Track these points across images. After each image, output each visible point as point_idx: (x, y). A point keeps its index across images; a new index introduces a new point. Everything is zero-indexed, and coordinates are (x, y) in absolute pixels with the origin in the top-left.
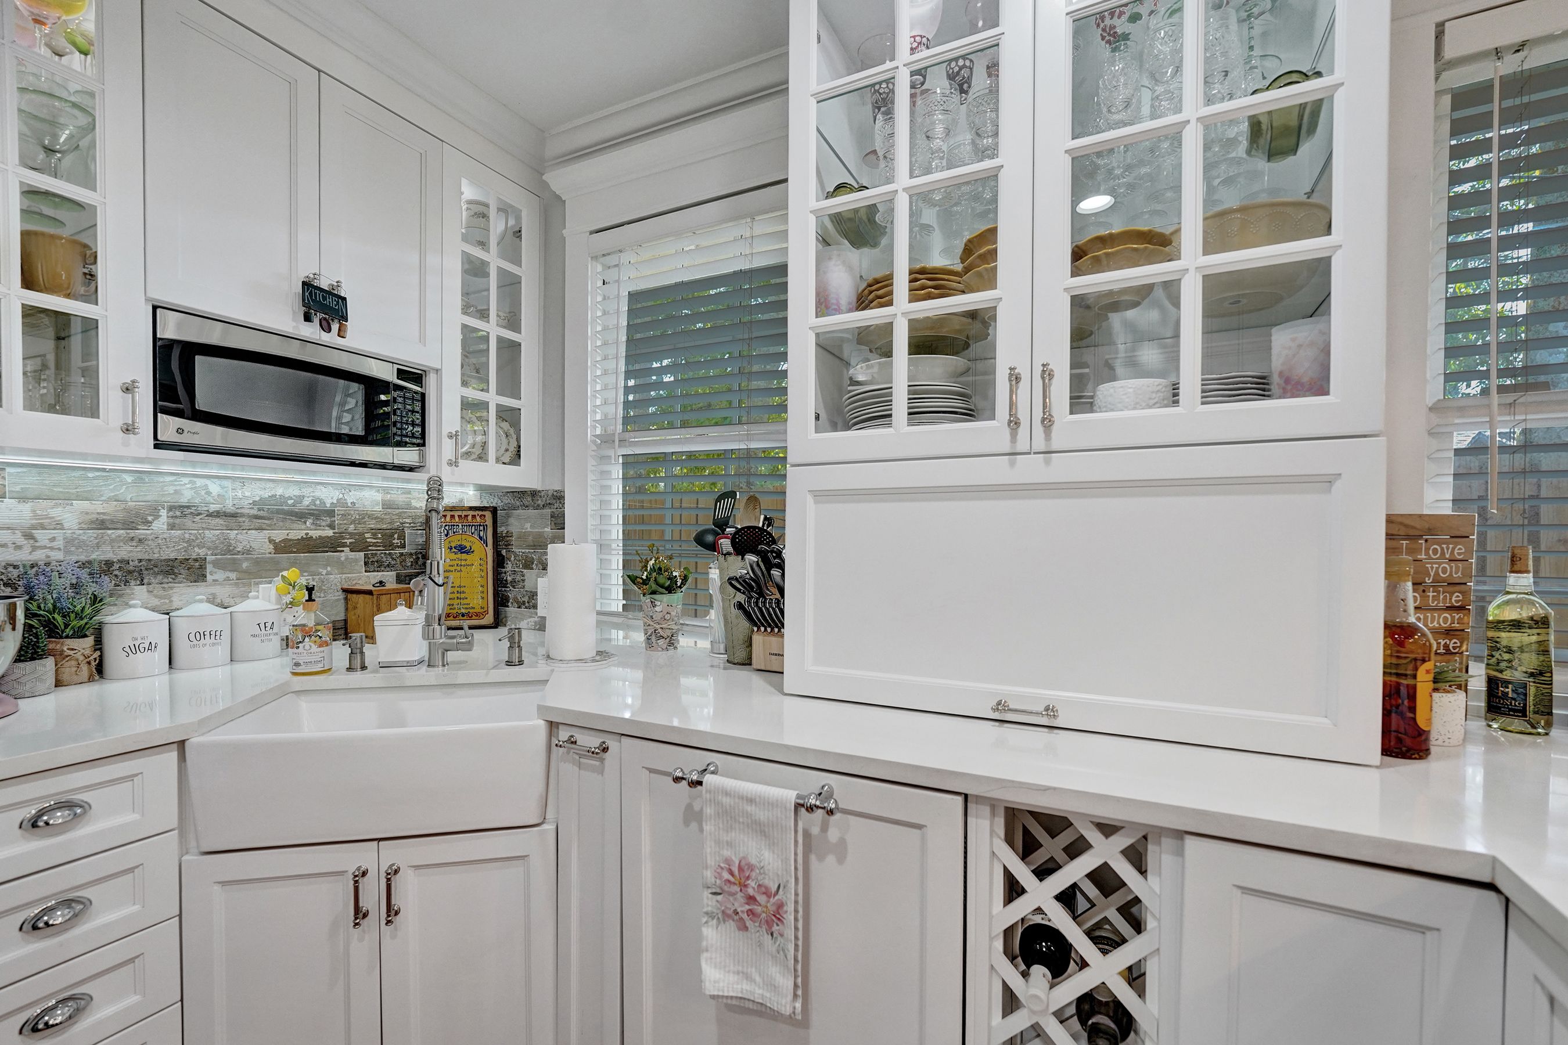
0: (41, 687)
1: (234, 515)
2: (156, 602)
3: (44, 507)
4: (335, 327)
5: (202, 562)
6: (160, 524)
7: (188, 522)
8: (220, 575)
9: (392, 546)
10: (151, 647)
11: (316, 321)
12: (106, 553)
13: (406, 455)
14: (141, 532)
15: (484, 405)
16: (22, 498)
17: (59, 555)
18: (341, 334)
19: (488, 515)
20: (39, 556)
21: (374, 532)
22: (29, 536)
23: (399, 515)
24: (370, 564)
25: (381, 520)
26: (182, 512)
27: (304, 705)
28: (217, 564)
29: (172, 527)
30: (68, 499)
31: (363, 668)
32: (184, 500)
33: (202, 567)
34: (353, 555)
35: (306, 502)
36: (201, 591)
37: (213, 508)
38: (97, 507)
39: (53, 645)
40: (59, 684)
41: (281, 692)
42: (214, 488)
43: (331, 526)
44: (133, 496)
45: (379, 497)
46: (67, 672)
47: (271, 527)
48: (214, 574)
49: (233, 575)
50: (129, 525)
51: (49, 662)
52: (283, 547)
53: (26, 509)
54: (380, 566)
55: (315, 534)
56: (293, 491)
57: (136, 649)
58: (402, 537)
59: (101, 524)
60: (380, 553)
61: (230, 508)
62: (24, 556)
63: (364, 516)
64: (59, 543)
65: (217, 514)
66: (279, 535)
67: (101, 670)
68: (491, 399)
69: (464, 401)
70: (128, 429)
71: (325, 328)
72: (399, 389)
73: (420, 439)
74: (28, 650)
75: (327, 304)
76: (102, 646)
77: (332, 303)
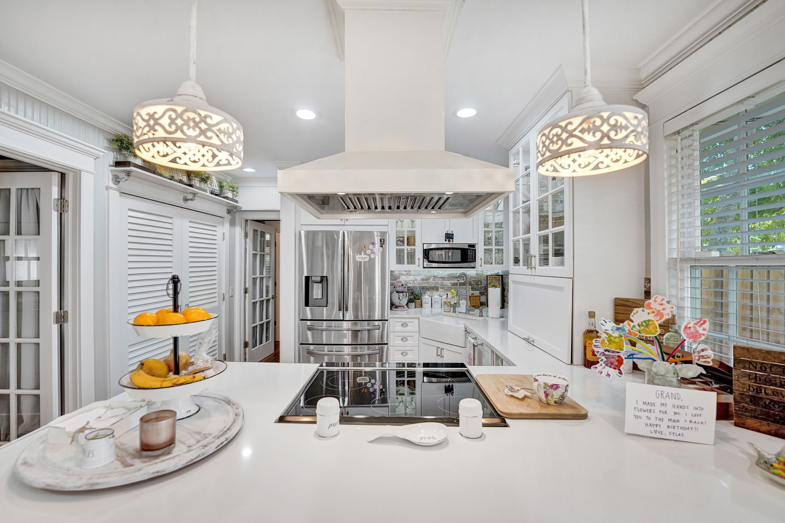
0: (412, 307)
1: (444, 278)
2: (430, 295)
3: (416, 277)
4: (451, 240)
5: (438, 287)
6: (431, 280)
7: (436, 279)
9: (479, 285)
10: (428, 303)
11: (447, 240)
12: (424, 285)
13: (472, 264)
14: (429, 281)
15: (491, 250)
16: (413, 276)
17: (417, 285)
18: (452, 241)
19: (500, 277)
20: (415, 285)
21: (474, 281)
22: (414, 282)
23: (480, 277)
24: (473, 289)
25: (475, 278)
26: (435, 277)
27: (445, 318)
28: (441, 288)
29: (433, 280)
30: (418, 275)
31: (455, 312)
32: (435, 275)
33: (438, 288)
34: (469, 287)
35: (458, 274)
36: (438, 293)
37: (440, 276)
38: (422, 277)
39: (415, 300)
40: (415, 307)
41: (440, 314)
42: (440, 272)
43: (463, 280)
44: (429, 275)
45: (475, 272)
46: (417, 306)
47: (451, 280)
48: (440, 290)
49: (443, 290)
50: (427, 280)
51: (414, 303)
52: (453, 284)
54: (475, 290)
55: (461, 281)
56: (455, 272)
57: (425, 303)
58: (481, 282)
59: (423, 280)
60: (475, 286)
61: (443, 276)
62: (413, 285)
63: (471, 277)
64: (417, 283)
65: (441, 278)
66: (452, 282)
67: (421, 306)
68: (494, 247)
69: (485, 250)
70: (419, 266)
71: (449, 241)
72: (469, 249)
73: (474, 260)
74: (410, 301)
75: (449, 237)
76: (421, 302)
77: (451, 236)
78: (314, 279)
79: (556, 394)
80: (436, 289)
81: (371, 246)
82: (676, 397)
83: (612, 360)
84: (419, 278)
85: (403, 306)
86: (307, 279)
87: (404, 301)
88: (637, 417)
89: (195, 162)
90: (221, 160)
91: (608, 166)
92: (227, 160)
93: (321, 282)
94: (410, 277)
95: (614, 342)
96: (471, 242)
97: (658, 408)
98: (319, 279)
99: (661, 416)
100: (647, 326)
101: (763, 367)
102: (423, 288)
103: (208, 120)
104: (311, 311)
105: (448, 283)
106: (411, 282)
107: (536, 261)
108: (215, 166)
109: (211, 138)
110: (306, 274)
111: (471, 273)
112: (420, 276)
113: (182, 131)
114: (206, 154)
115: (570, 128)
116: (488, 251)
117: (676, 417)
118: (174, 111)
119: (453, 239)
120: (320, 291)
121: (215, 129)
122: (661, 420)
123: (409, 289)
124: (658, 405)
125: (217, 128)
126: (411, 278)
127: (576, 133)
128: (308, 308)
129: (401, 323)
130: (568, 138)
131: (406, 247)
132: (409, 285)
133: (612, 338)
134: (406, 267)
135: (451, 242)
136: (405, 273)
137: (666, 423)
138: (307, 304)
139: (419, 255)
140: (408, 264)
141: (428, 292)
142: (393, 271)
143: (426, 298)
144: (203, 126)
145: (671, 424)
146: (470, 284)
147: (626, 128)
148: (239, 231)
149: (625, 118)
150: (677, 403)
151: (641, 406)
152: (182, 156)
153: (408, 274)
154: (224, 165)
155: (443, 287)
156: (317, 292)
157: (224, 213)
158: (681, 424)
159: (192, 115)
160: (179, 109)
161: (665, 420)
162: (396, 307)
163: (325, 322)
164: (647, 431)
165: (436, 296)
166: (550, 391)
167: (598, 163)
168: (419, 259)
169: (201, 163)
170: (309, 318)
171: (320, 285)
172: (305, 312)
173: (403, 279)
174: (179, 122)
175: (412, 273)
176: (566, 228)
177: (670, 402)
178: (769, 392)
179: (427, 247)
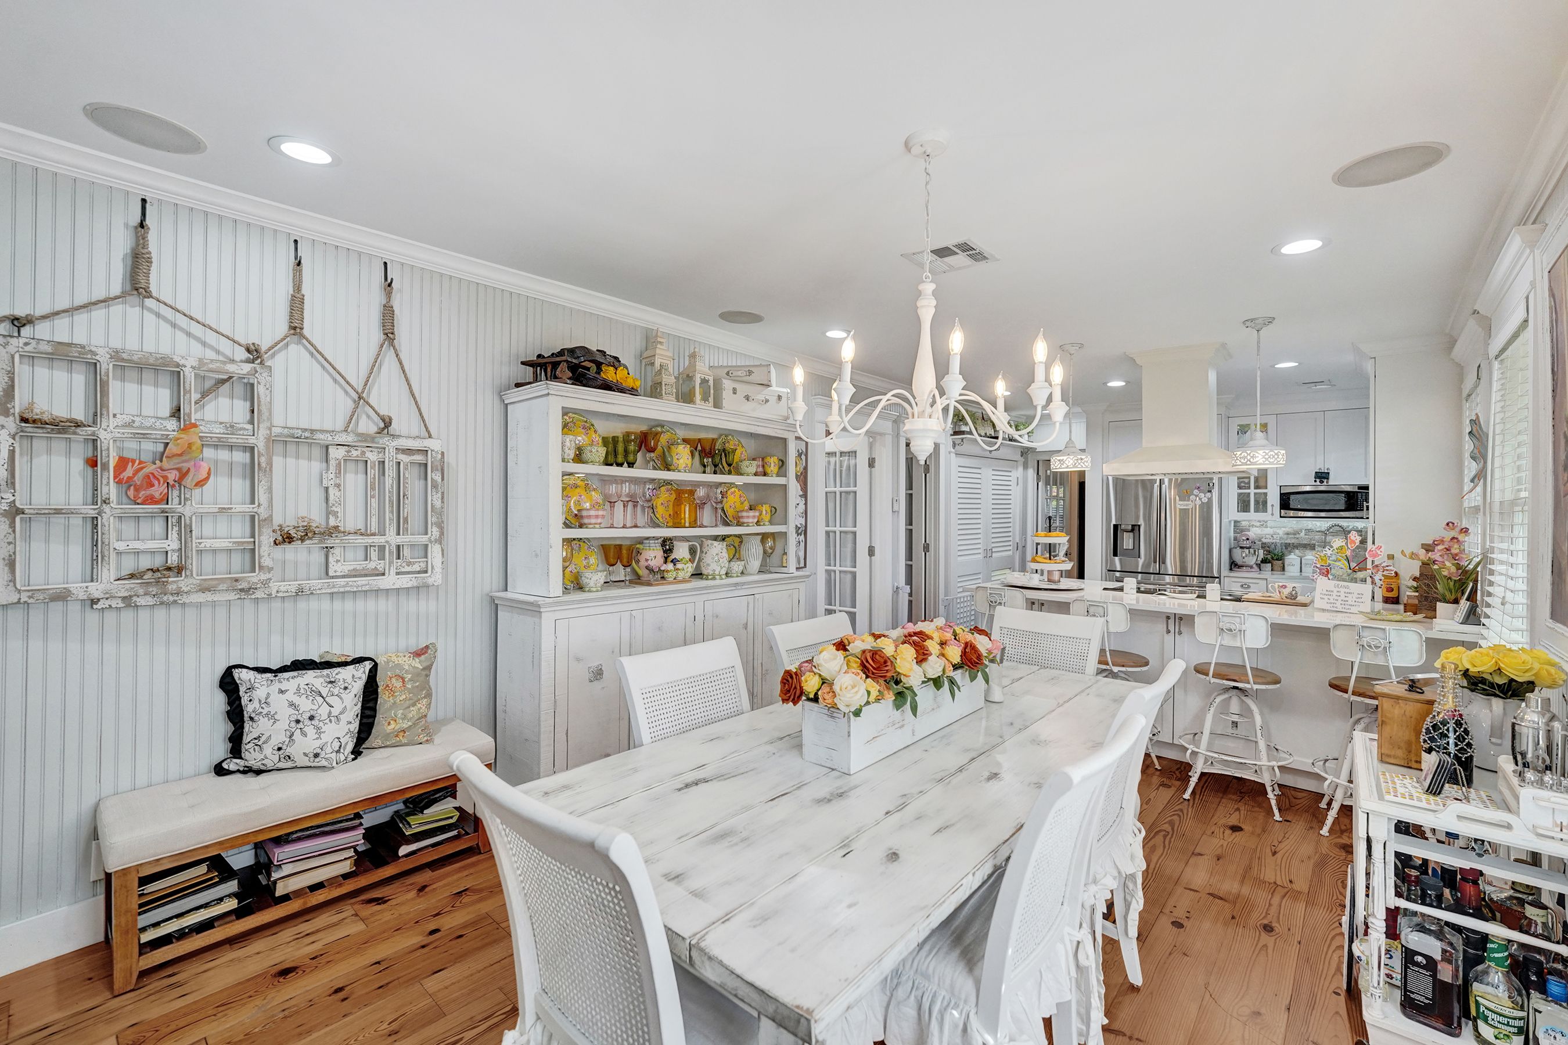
0: (1269, 570)
2: (1300, 554)
3: (1275, 529)
4: (1326, 481)
5: (1314, 544)
6: (1302, 534)
7: (1310, 534)
10: (1294, 566)
11: (1318, 480)
12: (1288, 541)
13: (1364, 514)
14: (1297, 536)
16: (1271, 528)
17: (1278, 541)
20: (1274, 541)
22: (1272, 537)
26: (1308, 531)
28: (1320, 546)
29: (1305, 535)
30: (1279, 528)
36: (1314, 552)
37: (1316, 530)
38: (1287, 530)
39: (1273, 561)
40: (1272, 570)
44: (1290, 528)
46: (1275, 568)
50: (1294, 535)
51: (1270, 565)
57: (1290, 565)
59: (1288, 534)
61: (1322, 529)
62: (1271, 541)
64: (1279, 538)
65: (1319, 531)
67: (1283, 569)
70: (1272, 514)
71: (1322, 482)
72: (1357, 492)
73: (1366, 508)
74: (1264, 561)
75: (1322, 476)
76: (1283, 563)
77: (1324, 475)
78: (1123, 526)
79: (1285, 592)
80: (1310, 547)
81: (1196, 491)
82: (1347, 587)
83: (1324, 570)
84: (1281, 532)
85: (1251, 567)
86: (1116, 527)
87: (1252, 560)
88: (1322, 598)
93: (1132, 530)
94: (1262, 530)
95: (1323, 560)
96: (1363, 482)
97: (1335, 593)
98: (1130, 528)
99: (1336, 598)
100: (1341, 549)
102: (1287, 546)
104: (1120, 560)
106: (1267, 536)
110: (1114, 522)
117: (1346, 599)
119: (1328, 479)
120: (1131, 541)
122: (1337, 600)
123: (1264, 546)
124: (1335, 592)
126: (1268, 531)
128: (1117, 558)
131: (1252, 491)
132: (1264, 540)
134: (1252, 516)
135: (1325, 483)
136: (1258, 524)
137: (1340, 602)
138: (1115, 554)
139: (1274, 500)
140: (1257, 511)
141: (1297, 551)
142: (1239, 522)
143: (1292, 559)
145: (1343, 603)
148: (1031, 473)
150: (1347, 590)
151: (1325, 592)
153: (1262, 525)
156: (1127, 541)
157: (1018, 457)
158: (1350, 602)
161: (1340, 601)
162: (1240, 567)
164: (1328, 607)
165: (1309, 556)
166: (1282, 590)
168: (1272, 506)
170: (1119, 569)
171: (1131, 534)
172: (1113, 563)
173: (1253, 533)
175: (1265, 524)
177: (1343, 590)
179: (1285, 491)
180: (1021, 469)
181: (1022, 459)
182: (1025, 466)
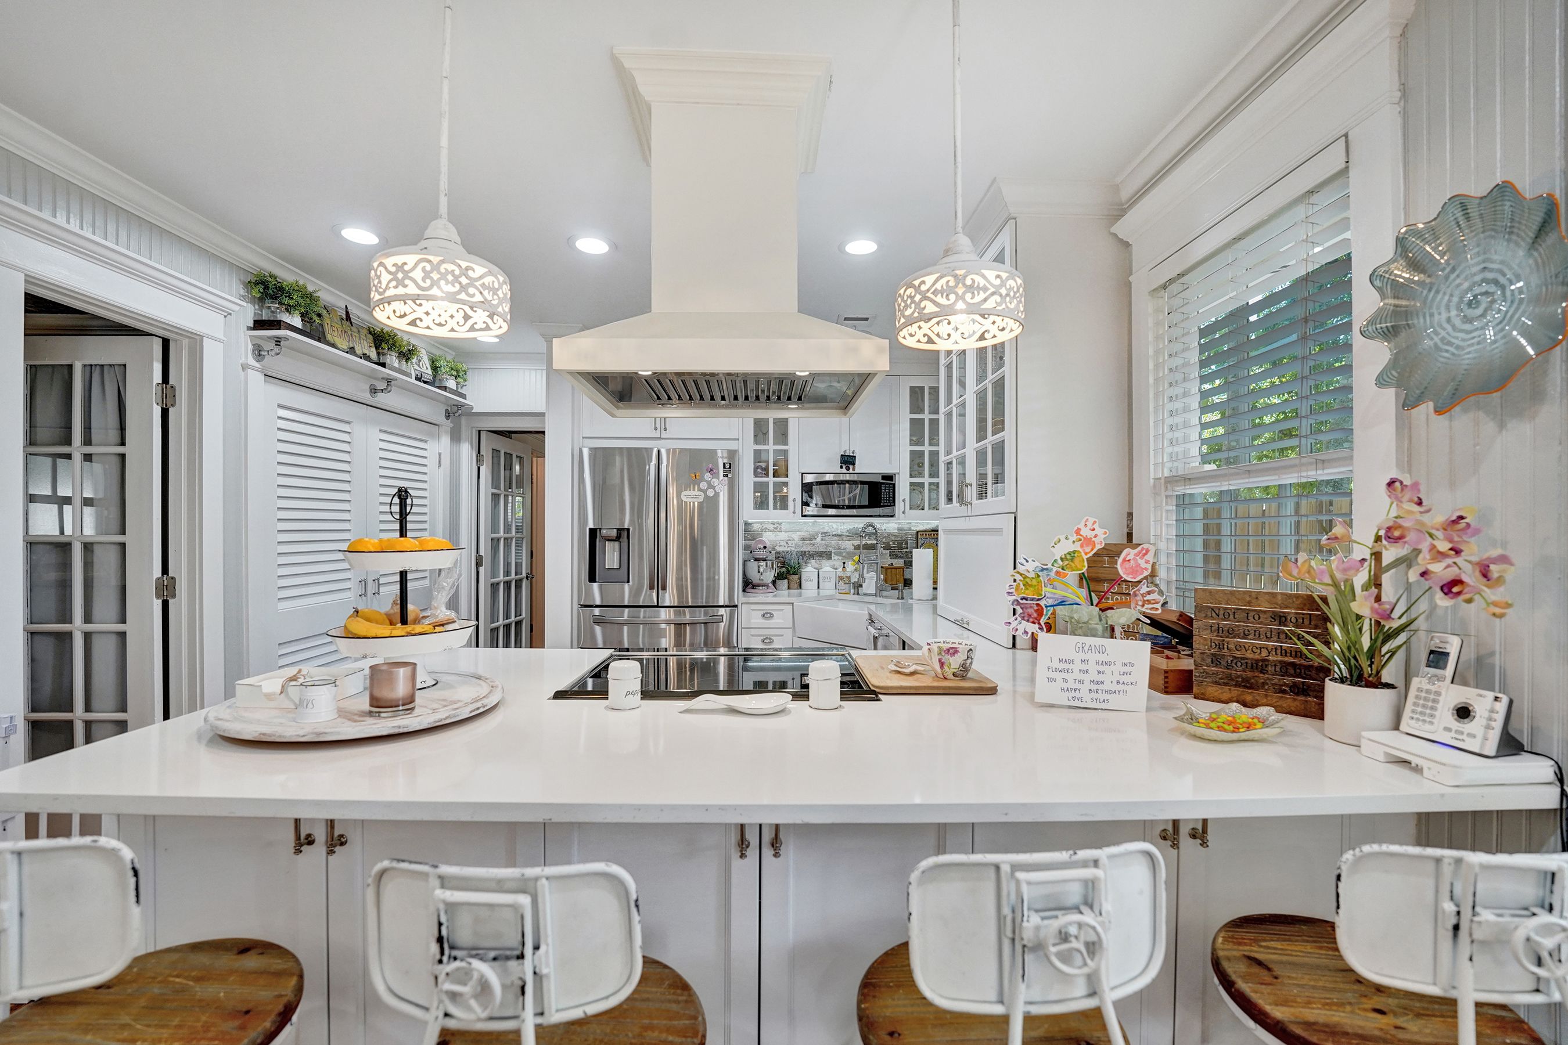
0: (784, 588)
1: (840, 536)
2: (817, 566)
4: (851, 467)
5: (830, 552)
6: (819, 539)
7: (826, 538)
8: (836, 557)
9: (902, 548)
10: (811, 580)
11: (844, 467)
12: (804, 549)
13: (887, 510)
14: (813, 542)
15: (922, 485)
16: (786, 532)
17: (793, 549)
18: (854, 469)
20: (789, 549)
21: (894, 542)
22: (787, 543)
23: (906, 534)
24: (893, 555)
25: (896, 536)
26: (825, 534)
27: (839, 603)
28: (835, 554)
29: (822, 540)
30: (796, 531)
31: (858, 594)
32: (825, 531)
33: (830, 554)
34: (884, 551)
36: (831, 562)
37: (834, 533)
38: (802, 534)
39: (789, 576)
40: (789, 588)
41: (830, 598)
42: (835, 526)
43: (876, 539)
44: (812, 530)
45: (896, 526)
46: (792, 586)
47: (853, 540)
48: (833, 557)
49: (839, 558)
50: (810, 540)
51: (786, 581)
52: (857, 548)
53: (786, 534)
54: (896, 557)
55: (869, 542)
57: (807, 580)
58: (907, 543)
59: (803, 539)
60: (896, 550)
61: (840, 533)
62: (785, 549)
63: (890, 534)
64: (793, 545)
65: (835, 535)
66: (856, 543)
67: (800, 586)
68: (926, 480)
69: (912, 484)
70: (794, 513)
71: (848, 469)
72: (883, 483)
73: (892, 502)
74: (780, 577)
75: (848, 461)
76: (800, 578)
77: (850, 459)
78: (604, 532)
79: (955, 663)
80: (826, 555)
81: (708, 476)
82: (1101, 650)
83: (1030, 611)
84: (796, 536)
85: (767, 586)
86: (593, 532)
87: (769, 576)
88: (1050, 680)
89: (440, 325)
90: (476, 323)
91: (995, 336)
92: (484, 322)
93: (618, 538)
94: (779, 534)
95: (1030, 586)
96: (887, 471)
97: (1078, 666)
98: (614, 533)
99: (1082, 676)
100: (1072, 560)
101: (1226, 615)
102: (803, 554)
103: (470, 273)
104: (601, 588)
105: (849, 545)
106: (782, 543)
107: (972, 493)
108: (468, 331)
109: (473, 296)
110: (591, 525)
111: (887, 526)
112: (799, 533)
113: (439, 287)
114: (455, 314)
115: (923, 288)
116: (916, 487)
117: (1100, 678)
118: (429, 261)
119: (854, 464)
120: (616, 554)
121: (477, 284)
122: (1081, 682)
123: (778, 555)
124: (1077, 662)
125: (481, 282)
126: (783, 536)
127: (929, 295)
128: (595, 585)
129: (762, 613)
130: (921, 301)
131: (771, 480)
132: (778, 549)
133: (1028, 580)
134: (772, 515)
135: (851, 471)
136: (771, 527)
137: (1087, 685)
138: (592, 578)
139: (794, 492)
140: (775, 508)
141: (813, 562)
142: (750, 524)
143: (809, 571)
144: (464, 280)
145: (1094, 687)
146: (887, 547)
147: (985, 289)
148: (466, 451)
149: (984, 277)
150: (1102, 658)
151: (1056, 664)
152: (424, 317)
153: (776, 528)
154: (481, 330)
155: (839, 551)
156: (610, 556)
157: (440, 418)
158: (1107, 686)
159: (451, 267)
160: (435, 260)
161: (1087, 682)
162: (754, 587)
163: (627, 610)
164: (1063, 699)
165: (827, 567)
166: (946, 658)
167: (984, 333)
168: (794, 500)
169: (448, 327)
170: (598, 603)
171: (617, 544)
172: (589, 593)
173: (768, 538)
174: (435, 276)
175: (784, 527)
176: (1008, 434)
177: (1093, 657)
178: (1232, 646)
179: (809, 479)
180: (446, 440)
181: (449, 424)
182: (456, 437)
